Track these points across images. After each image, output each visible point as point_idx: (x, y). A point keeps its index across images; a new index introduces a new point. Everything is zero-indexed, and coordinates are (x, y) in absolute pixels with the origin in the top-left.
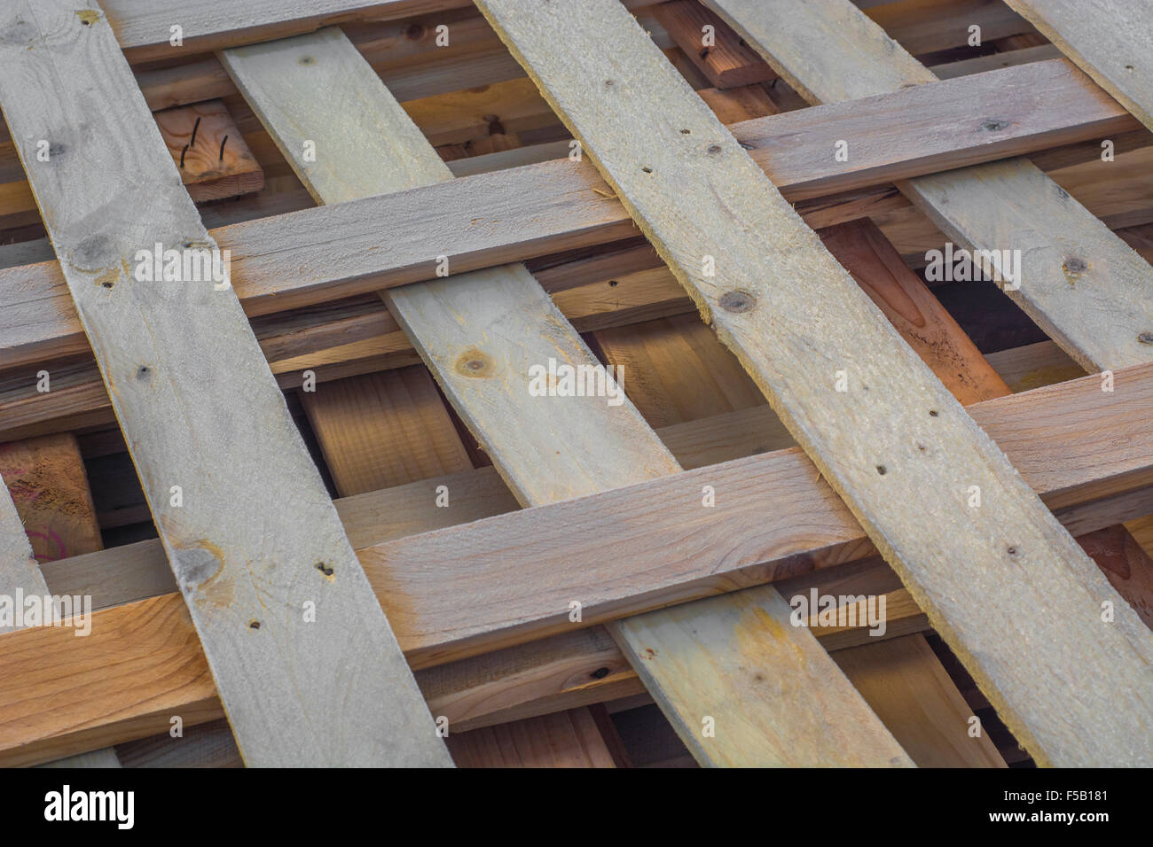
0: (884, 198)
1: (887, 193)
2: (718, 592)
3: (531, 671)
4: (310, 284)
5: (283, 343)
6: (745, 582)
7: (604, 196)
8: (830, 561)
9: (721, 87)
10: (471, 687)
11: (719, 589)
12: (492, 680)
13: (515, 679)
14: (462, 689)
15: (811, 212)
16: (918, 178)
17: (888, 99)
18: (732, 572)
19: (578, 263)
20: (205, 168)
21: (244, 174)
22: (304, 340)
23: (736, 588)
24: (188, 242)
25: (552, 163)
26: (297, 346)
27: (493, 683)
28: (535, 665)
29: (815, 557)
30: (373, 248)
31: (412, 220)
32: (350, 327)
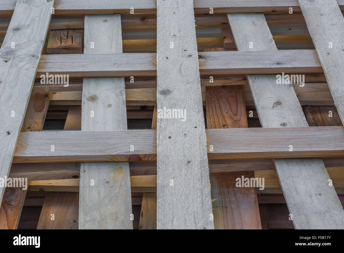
0: (242, 80)
1: (244, 79)
2: (111, 161)
3: (55, 171)
4: (61, 71)
5: (52, 87)
6: (119, 159)
7: (154, 64)
8: (146, 159)
9: (225, 48)
10: (37, 172)
11: (112, 160)
12: (43, 171)
13: (50, 172)
14: (34, 171)
15: (218, 80)
16: (250, 75)
17: (254, 52)
18: (115, 155)
19: (143, 81)
20: (67, 45)
21: (76, 48)
22: (58, 87)
23: (117, 161)
24: (34, 55)
25: (147, 53)
26: (56, 89)
27: (43, 172)
28: (57, 170)
29: (141, 156)
30: (83, 66)
31: (99, 61)
32: (72, 86)
